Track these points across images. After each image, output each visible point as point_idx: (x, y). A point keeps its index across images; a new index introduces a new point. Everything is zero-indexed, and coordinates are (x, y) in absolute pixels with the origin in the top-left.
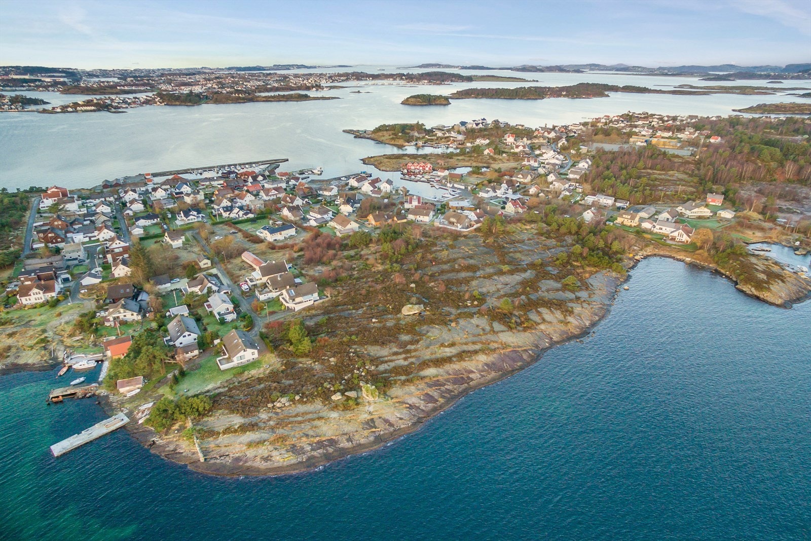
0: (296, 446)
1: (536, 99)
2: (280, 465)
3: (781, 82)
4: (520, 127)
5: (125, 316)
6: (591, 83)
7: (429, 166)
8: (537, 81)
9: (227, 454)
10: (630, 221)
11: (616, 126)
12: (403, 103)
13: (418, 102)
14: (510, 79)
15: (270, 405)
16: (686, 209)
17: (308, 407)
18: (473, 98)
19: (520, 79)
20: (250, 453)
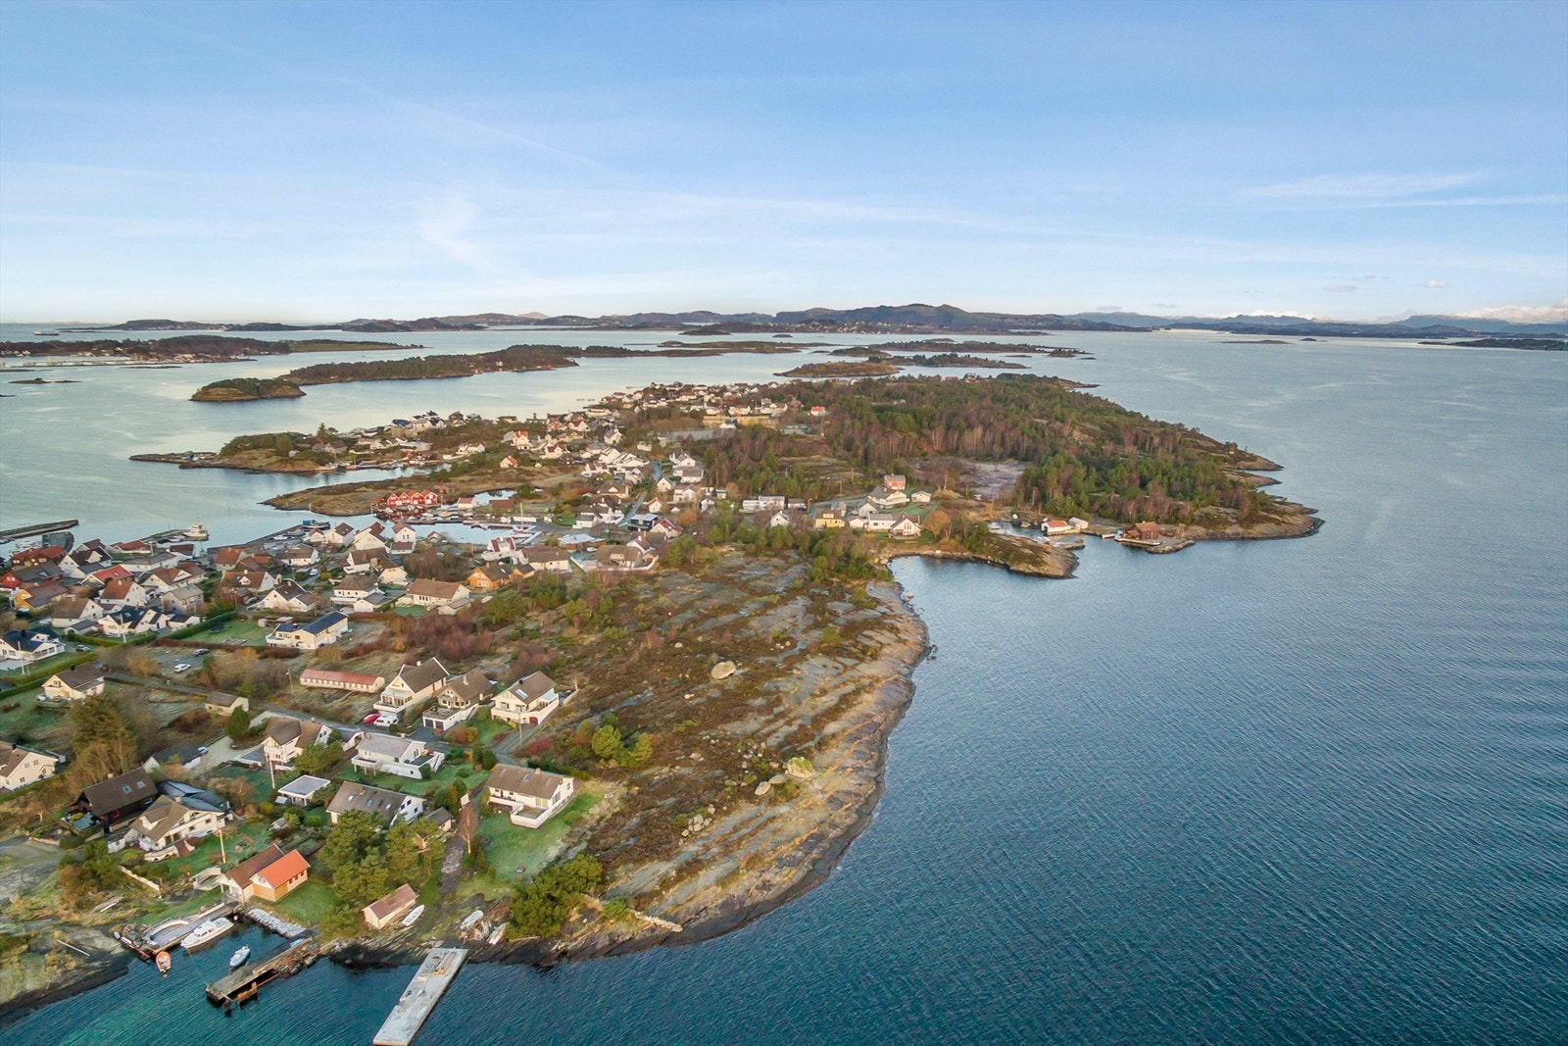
0: (781, 859)
1: (460, 377)
2: (790, 884)
3: (789, 336)
4: (510, 421)
5: (192, 828)
6: (530, 345)
7: (431, 497)
8: (421, 347)
9: (703, 907)
10: (834, 521)
11: (655, 406)
12: (196, 399)
13: (235, 394)
14: (365, 346)
15: (685, 833)
16: (878, 498)
17: (735, 818)
18: (334, 381)
19: (391, 344)
20: (735, 890)
